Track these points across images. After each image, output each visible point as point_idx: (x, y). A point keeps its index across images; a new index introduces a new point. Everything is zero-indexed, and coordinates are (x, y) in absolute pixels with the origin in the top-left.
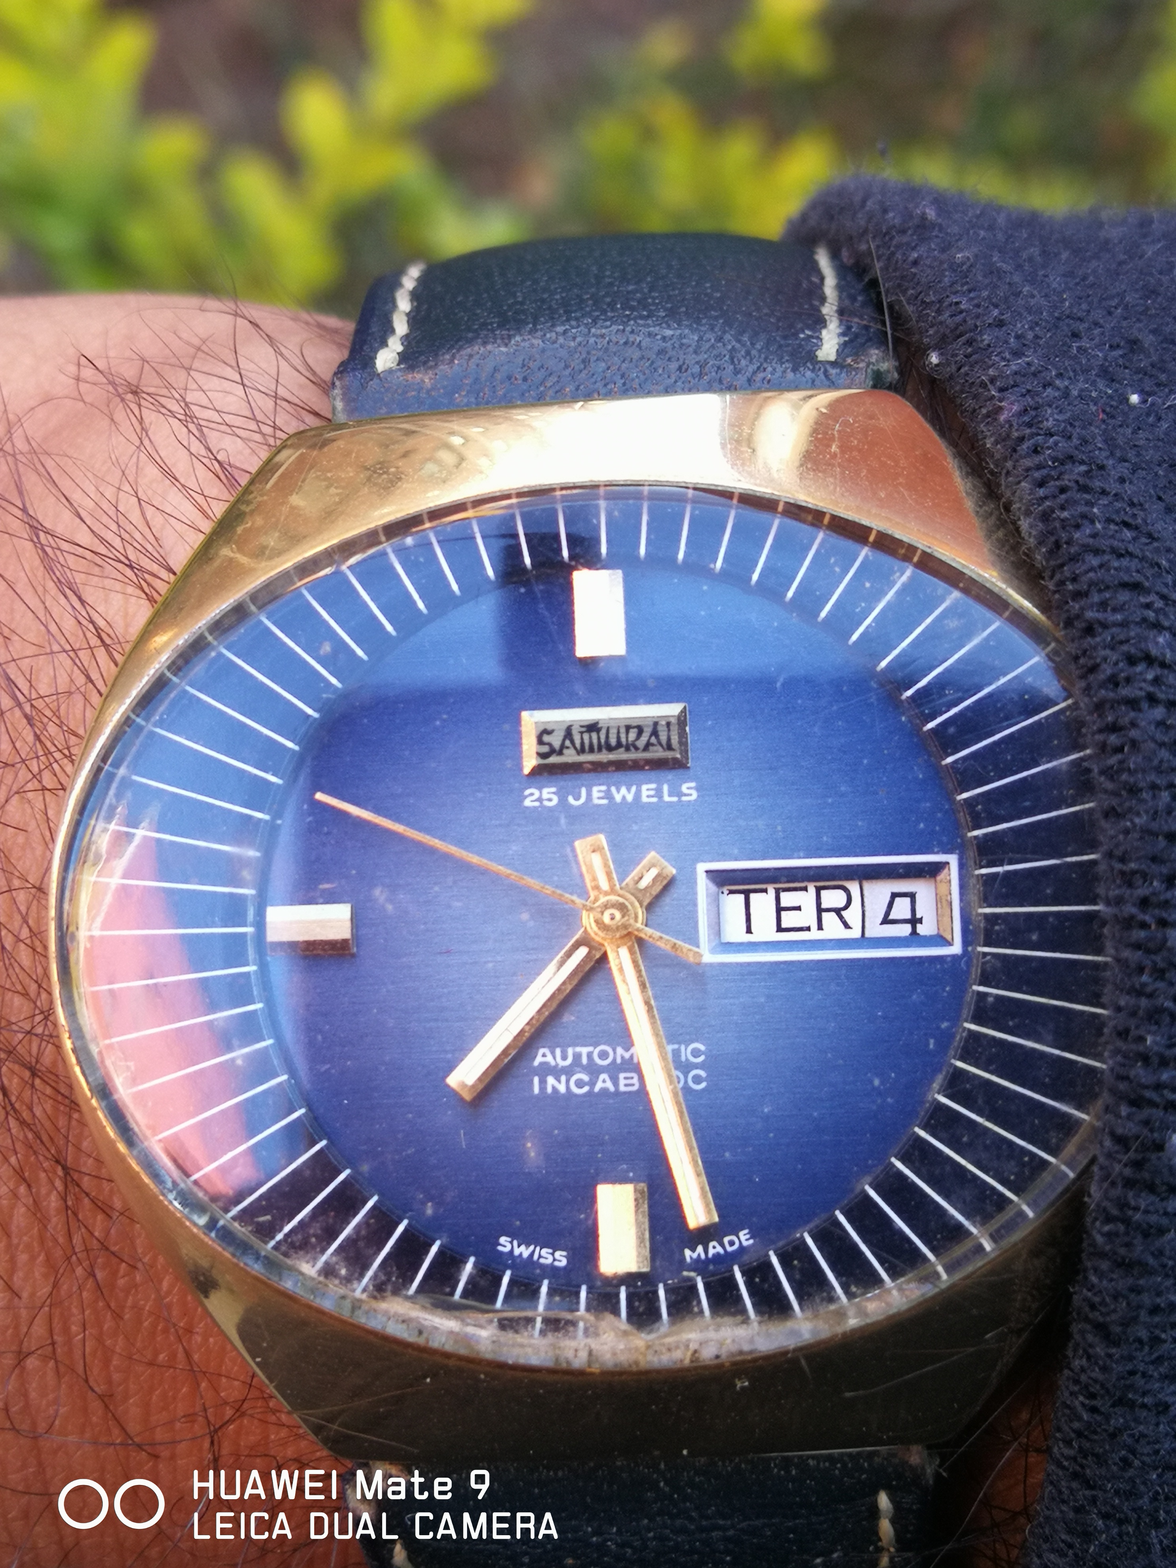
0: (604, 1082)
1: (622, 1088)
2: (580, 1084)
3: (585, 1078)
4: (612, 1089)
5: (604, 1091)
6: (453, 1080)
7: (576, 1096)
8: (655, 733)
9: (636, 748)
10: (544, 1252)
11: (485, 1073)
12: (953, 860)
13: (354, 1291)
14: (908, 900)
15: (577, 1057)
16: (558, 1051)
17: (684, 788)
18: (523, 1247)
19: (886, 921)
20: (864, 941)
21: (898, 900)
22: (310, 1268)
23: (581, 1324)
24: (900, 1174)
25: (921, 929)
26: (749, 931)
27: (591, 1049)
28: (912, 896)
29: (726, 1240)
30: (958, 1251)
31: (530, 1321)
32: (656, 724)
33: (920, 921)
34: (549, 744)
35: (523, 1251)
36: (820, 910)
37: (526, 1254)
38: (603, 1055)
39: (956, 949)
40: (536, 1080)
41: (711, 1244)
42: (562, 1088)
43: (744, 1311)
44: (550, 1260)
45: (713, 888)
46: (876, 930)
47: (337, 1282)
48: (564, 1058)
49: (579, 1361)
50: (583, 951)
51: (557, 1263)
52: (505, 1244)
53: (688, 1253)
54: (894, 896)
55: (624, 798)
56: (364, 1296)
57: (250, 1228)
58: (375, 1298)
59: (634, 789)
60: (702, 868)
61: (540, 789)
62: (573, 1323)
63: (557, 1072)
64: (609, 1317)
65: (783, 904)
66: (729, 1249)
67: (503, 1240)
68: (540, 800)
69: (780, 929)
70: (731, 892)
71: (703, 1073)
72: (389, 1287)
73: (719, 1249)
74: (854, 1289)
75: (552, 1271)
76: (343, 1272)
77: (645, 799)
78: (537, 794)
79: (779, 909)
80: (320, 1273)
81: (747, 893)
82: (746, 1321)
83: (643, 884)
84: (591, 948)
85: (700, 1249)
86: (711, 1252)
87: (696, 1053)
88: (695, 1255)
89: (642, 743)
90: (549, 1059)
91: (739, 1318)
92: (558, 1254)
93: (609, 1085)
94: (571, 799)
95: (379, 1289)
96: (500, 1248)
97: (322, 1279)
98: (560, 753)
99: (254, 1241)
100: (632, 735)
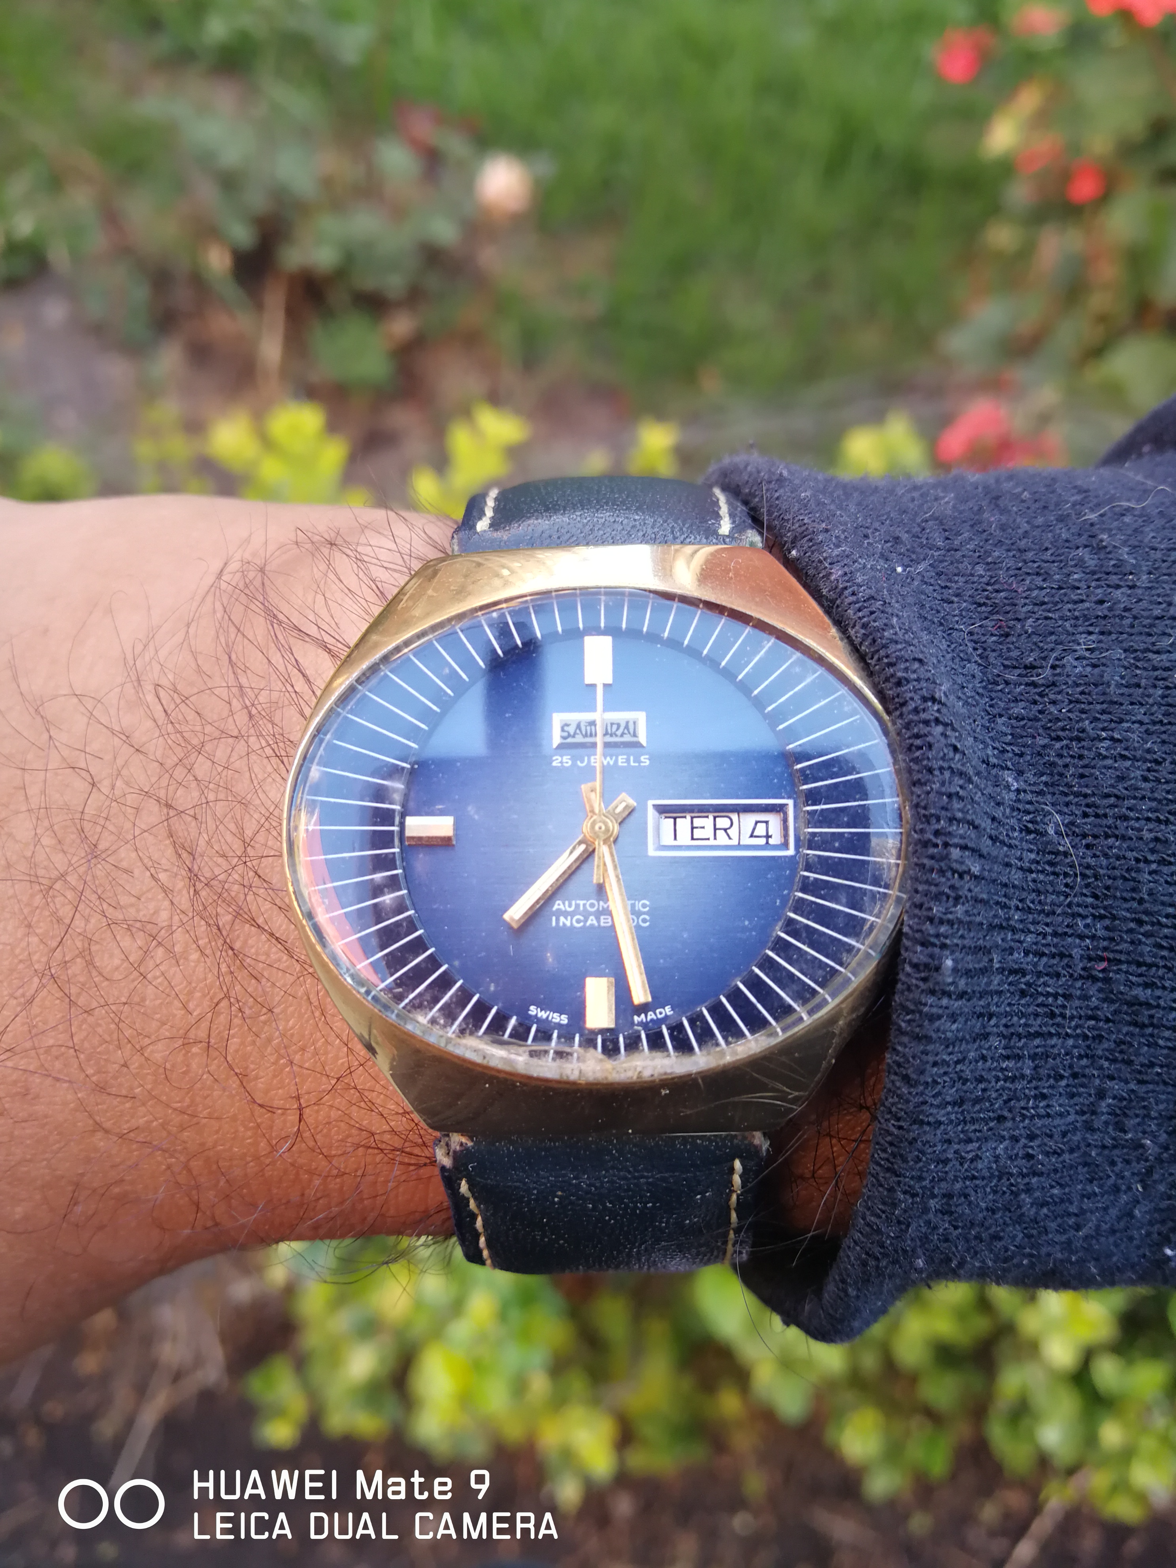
0: (592, 921)
1: (602, 924)
2: (578, 921)
3: (582, 918)
4: (596, 924)
5: (592, 925)
6: (506, 916)
7: (575, 928)
8: (627, 727)
9: (616, 736)
10: (556, 1015)
11: (526, 913)
12: (790, 802)
13: (447, 1033)
14: (764, 825)
15: (577, 906)
16: (567, 903)
17: (642, 758)
18: (543, 1012)
19: (751, 836)
20: (739, 847)
21: (759, 824)
22: (423, 1019)
23: (575, 1055)
24: (757, 976)
25: (771, 841)
26: (675, 838)
27: (585, 902)
28: (767, 822)
29: (658, 1011)
30: (790, 1019)
31: (546, 1052)
32: (627, 723)
33: (771, 837)
34: (568, 733)
35: (543, 1015)
36: (715, 829)
37: (545, 1016)
38: (592, 905)
39: (791, 852)
40: (554, 918)
41: (650, 1013)
42: (568, 923)
43: (667, 1050)
44: (557, 1020)
45: (657, 814)
46: (746, 841)
47: (438, 1027)
48: (570, 906)
49: (574, 1076)
50: (583, 847)
51: (562, 1022)
52: (533, 1010)
53: (636, 1018)
54: (757, 823)
55: (608, 763)
56: (453, 1036)
57: (390, 996)
58: (459, 1037)
59: (614, 758)
60: (651, 803)
61: (562, 756)
62: (571, 1054)
63: (566, 914)
64: (592, 1050)
65: (695, 825)
66: (659, 1016)
67: (532, 1008)
68: (561, 762)
69: (693, 839)
70: (666, 817)
71: (647, 917)
72: (468, 1031)
73: (654, 1017)
74: (730, 1039)
75: (559, 1026)
76: (442, 1022)
77: (620, 764)
78: (560, 759)
79: (693, 828)
80: (428, 1022)
81: (675, 819)
82: (669, 1056)
83: (618, 810)
84: (587, 845)
85: (643, 1016)
86: (649, 1018)
87: (644, 906)
88: (640, 1019)
89: (619, 733)
90: (562, 907)
91: (666, 1053)
92: (563, 1017)
93: (595, 922)
94: (579, 763)
95: (462, 1032)
96: (530, 1012)
97: (429, 1025)
98: (574, 737)
99: (392, 1003)
100: (615, 727)
